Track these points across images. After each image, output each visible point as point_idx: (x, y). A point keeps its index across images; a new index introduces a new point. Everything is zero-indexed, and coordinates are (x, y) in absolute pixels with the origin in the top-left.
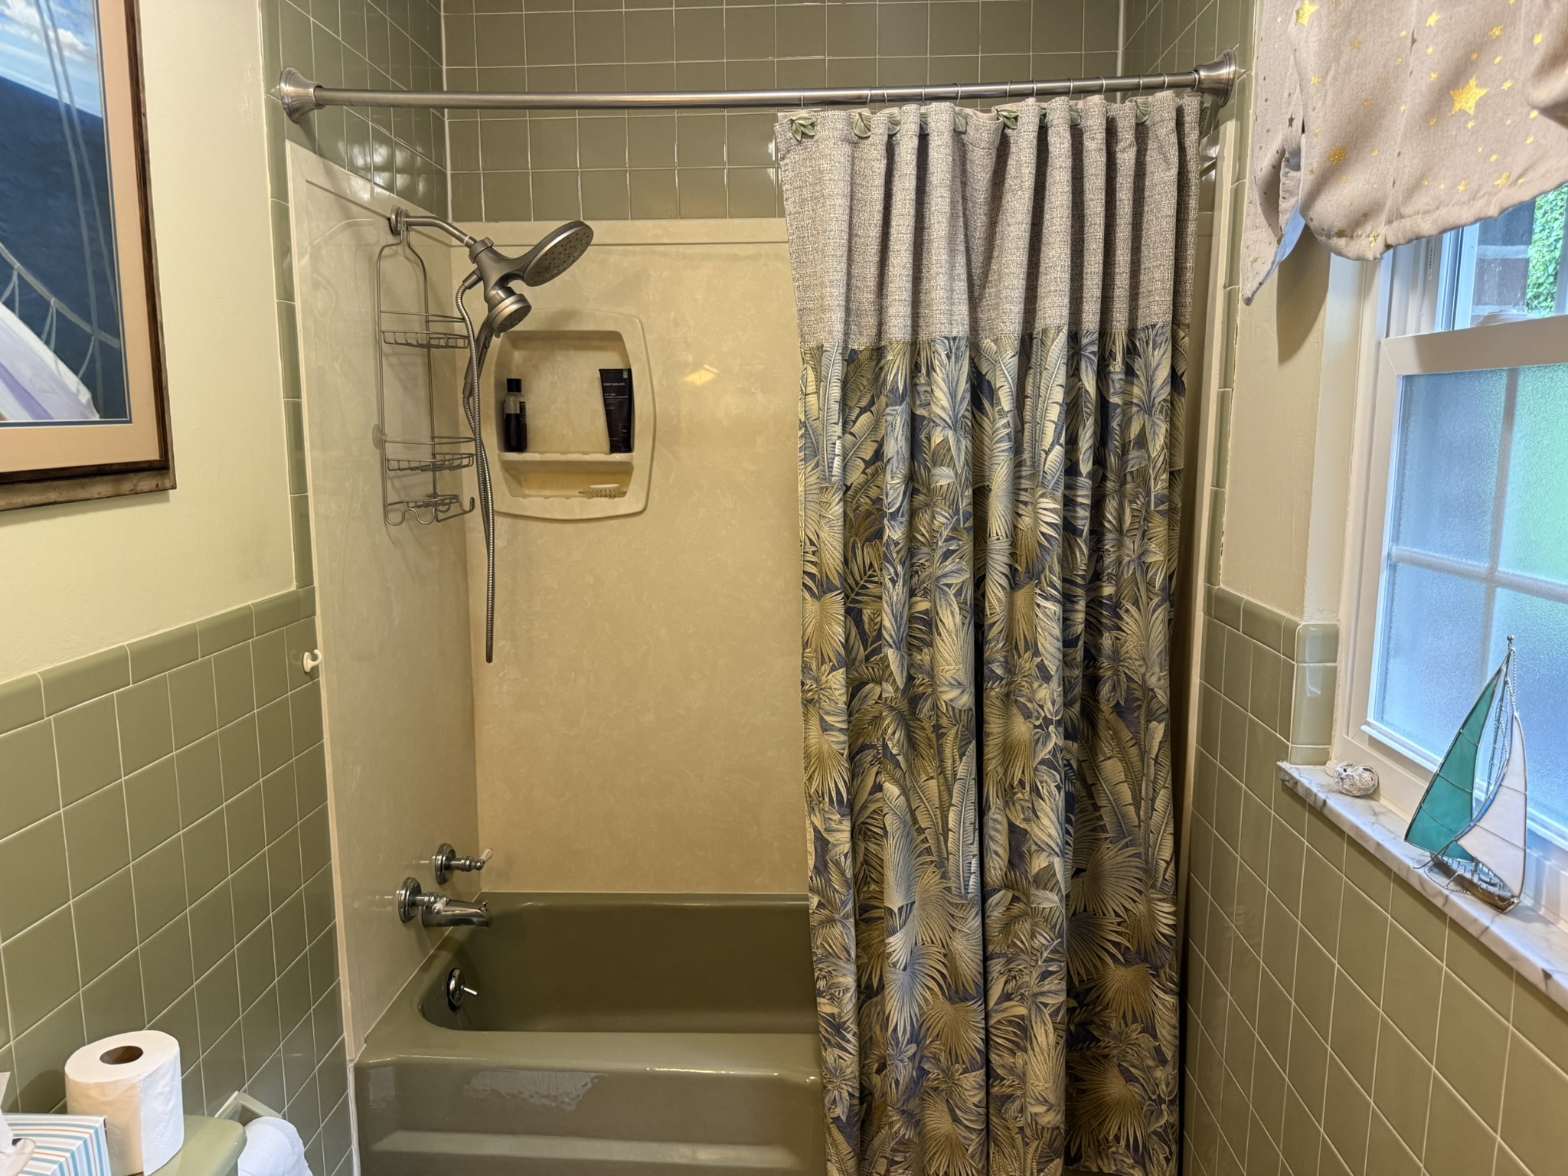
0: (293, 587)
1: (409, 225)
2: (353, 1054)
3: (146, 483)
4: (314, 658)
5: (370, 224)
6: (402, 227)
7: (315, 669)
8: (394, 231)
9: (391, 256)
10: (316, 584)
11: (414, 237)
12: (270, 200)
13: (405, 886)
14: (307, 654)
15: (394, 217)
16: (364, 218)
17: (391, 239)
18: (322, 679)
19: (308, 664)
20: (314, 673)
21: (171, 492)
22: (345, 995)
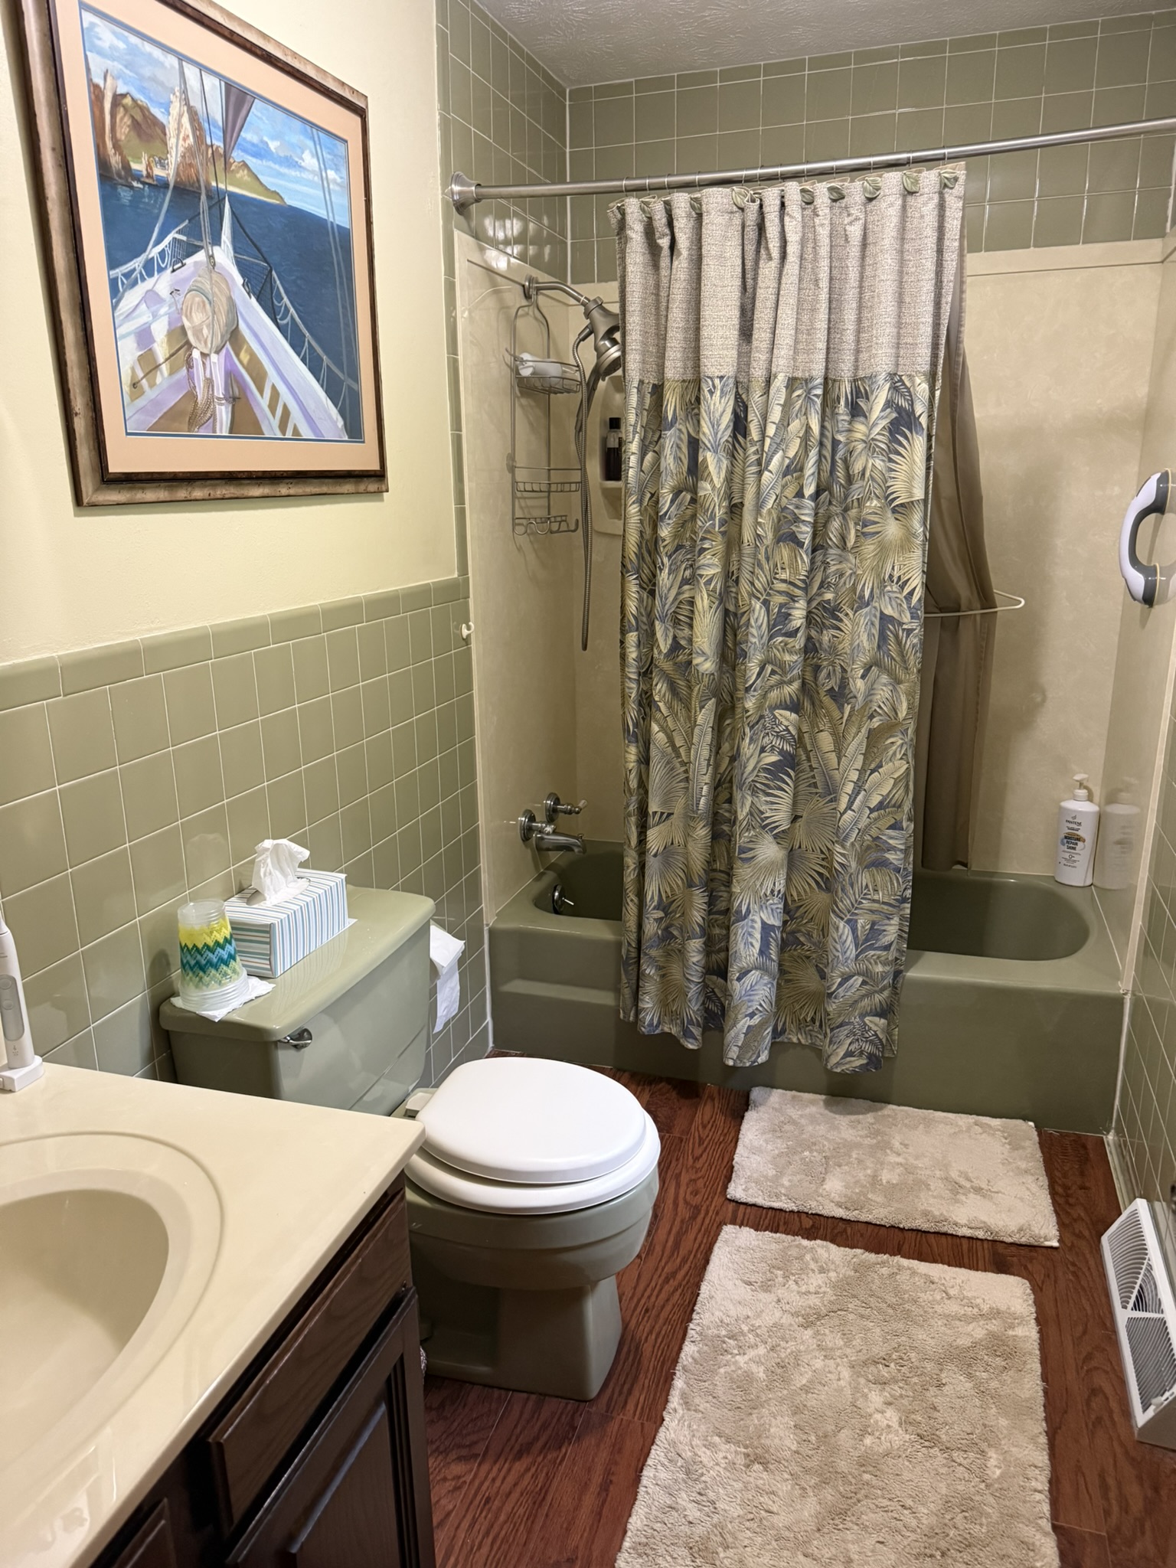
0: (456, 576)
1: (538, 289)
2: (489, 920)
3: (372, 487)
4: (469, 628)
5: (509, 290)
6: (533, 292)
7: (469, 636)
8: (527, 296)
9: (522, 316)
10: (470, 575)
11: (541, 300)
12: (443, 277)
13: (524, 815)
14: (464, 625)
15: (527, 284)
16: (505, 285)
17: (524, 302)
18: (473, 646)
19: (465, 632)
20: (467, 641)
21: (385, 494)
22: (484, 878)
